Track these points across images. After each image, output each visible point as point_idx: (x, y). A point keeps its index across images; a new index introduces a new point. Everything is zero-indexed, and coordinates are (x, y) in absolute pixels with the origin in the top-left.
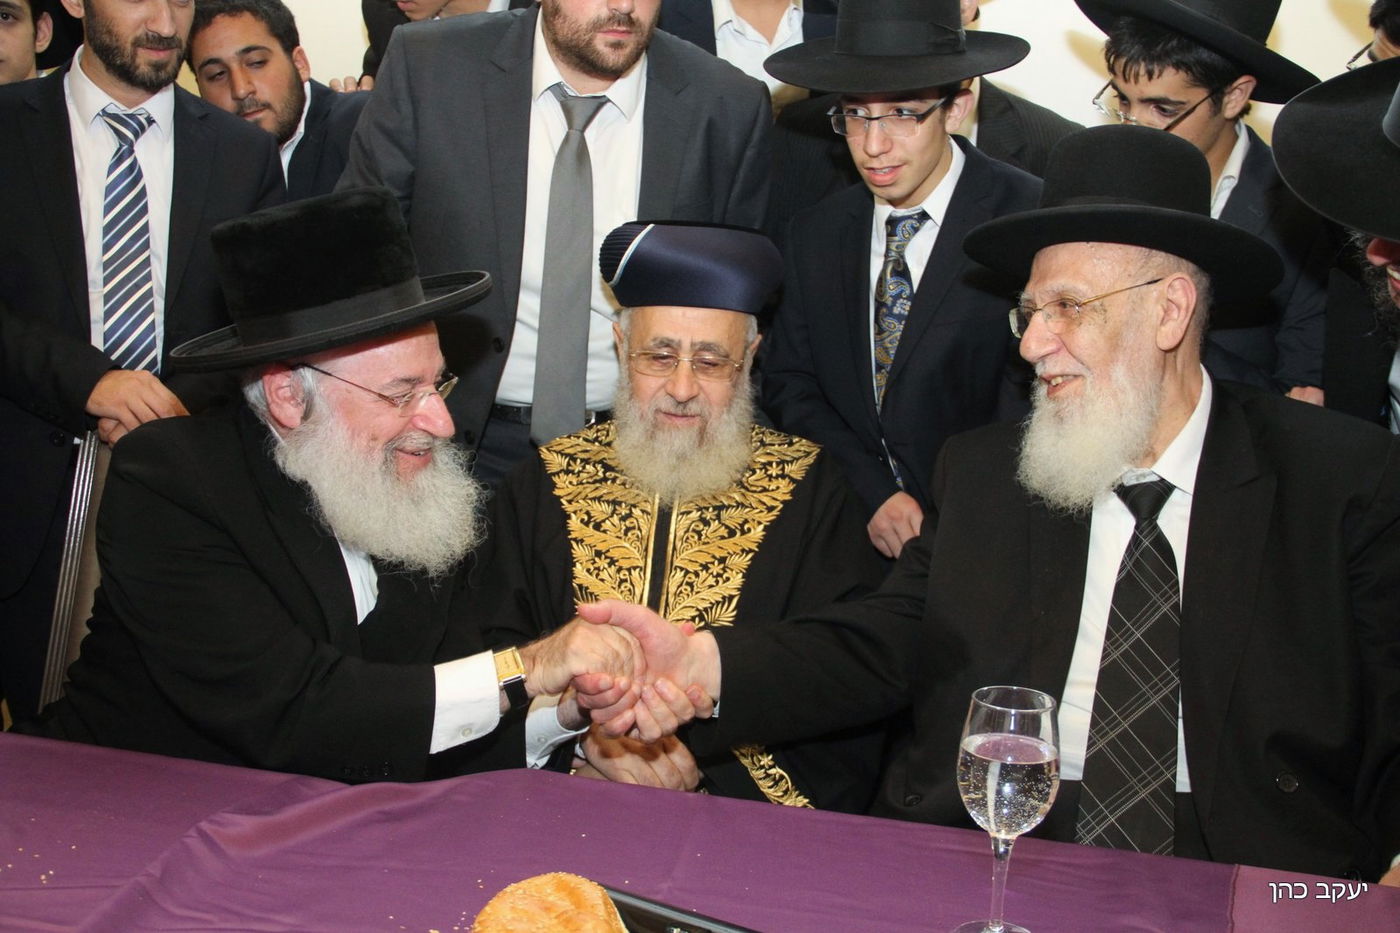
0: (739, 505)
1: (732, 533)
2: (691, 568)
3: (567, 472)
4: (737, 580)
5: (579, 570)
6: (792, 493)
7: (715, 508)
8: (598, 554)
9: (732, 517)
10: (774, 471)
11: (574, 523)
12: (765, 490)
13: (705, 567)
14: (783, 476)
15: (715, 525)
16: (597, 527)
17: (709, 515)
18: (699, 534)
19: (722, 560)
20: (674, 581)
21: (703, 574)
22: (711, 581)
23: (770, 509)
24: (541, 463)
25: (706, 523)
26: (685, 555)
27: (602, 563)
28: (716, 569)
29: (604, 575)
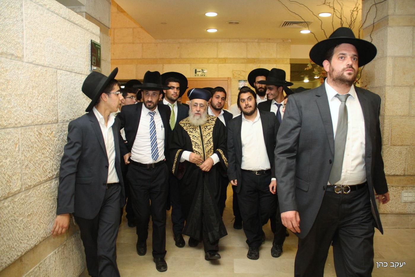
0: (209, 125)
1: (209, 129)
2: (206, 135)
3: (185, 126)
4: (212, 135)
5: (191, 139)
6: (215, 123)
7: (206, 126)
8: (193, 136)
9: (209, 127)
10: (212, 120)
11: (188, 132)
12: (211, 123)
13: (207, 135)
14: (213, 120)
15: (207, 129)
16: (192, 132)
17: (206, 127)
18: (205, 130)
19: (209, 133)
20: (204, 137)
21: (207, 136)
22: (208, 136)
23: (213, 125)
24: (181, 126)
25: (206, 129)
26: (204, 134)
27: (194, 137)
28: (208, 134)
29: (195, 139)
